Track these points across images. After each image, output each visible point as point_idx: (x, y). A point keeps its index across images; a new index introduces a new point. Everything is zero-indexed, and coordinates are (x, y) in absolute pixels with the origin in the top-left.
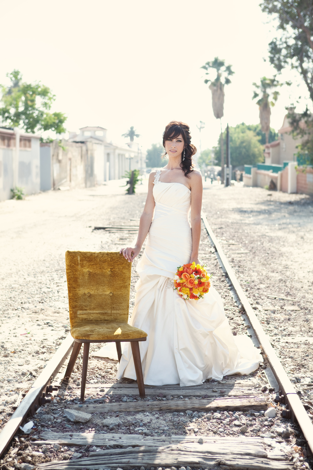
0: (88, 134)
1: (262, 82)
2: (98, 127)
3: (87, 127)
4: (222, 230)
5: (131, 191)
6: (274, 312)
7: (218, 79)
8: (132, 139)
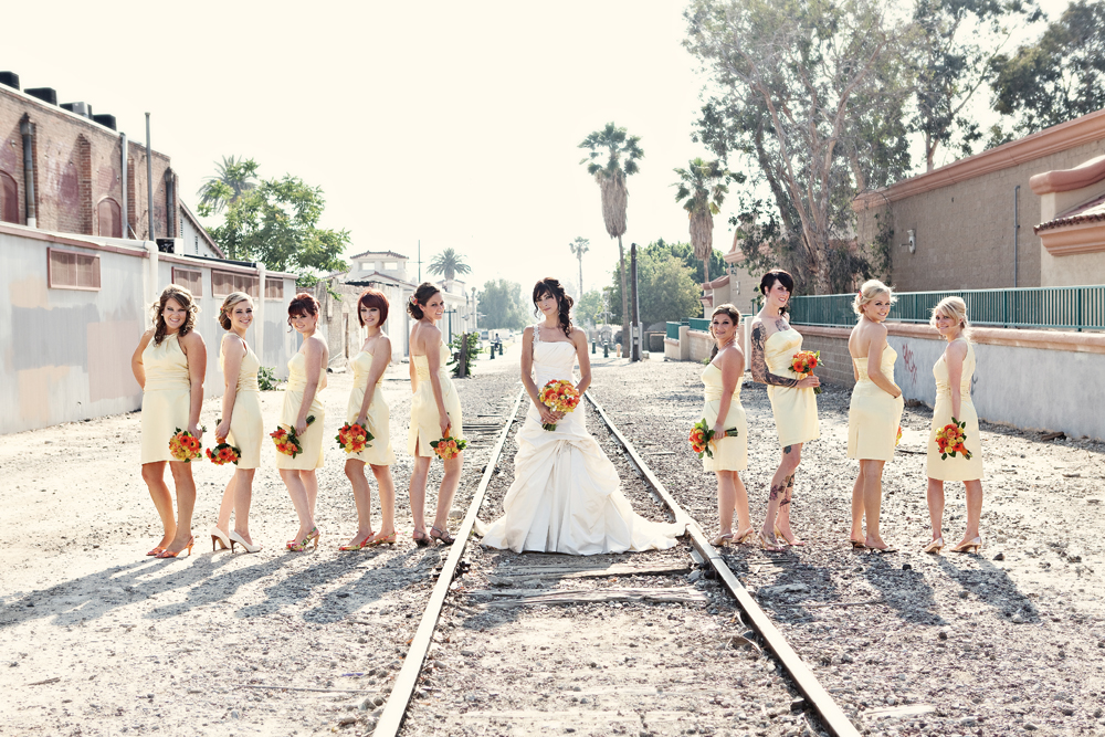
0: (369, 267)
1: (693, 169)
2: (389, 253)
3: (368, 253)
5: (464, 371)
7: (613, 163)
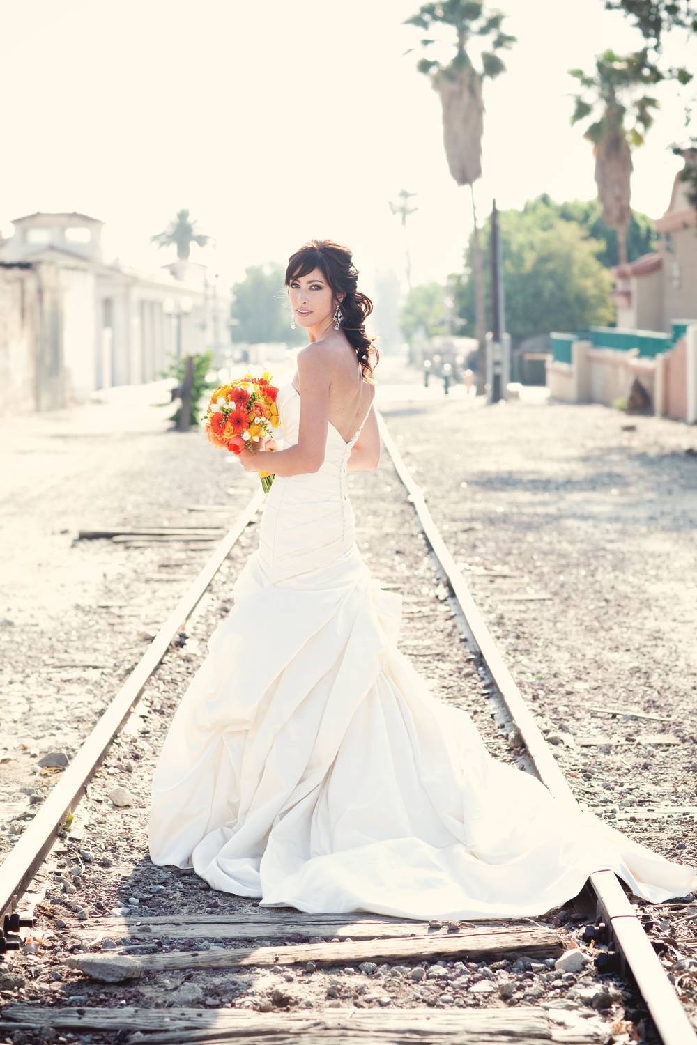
0: (39, 237)
1: (600, 66)
2: (75, 215)
3: (38, 214)
4: (472, 536)
5: (186, 420)
6: (607, 750)
7: (462, 60)
8: (183, 251)
